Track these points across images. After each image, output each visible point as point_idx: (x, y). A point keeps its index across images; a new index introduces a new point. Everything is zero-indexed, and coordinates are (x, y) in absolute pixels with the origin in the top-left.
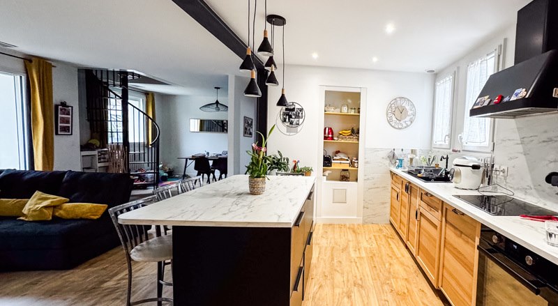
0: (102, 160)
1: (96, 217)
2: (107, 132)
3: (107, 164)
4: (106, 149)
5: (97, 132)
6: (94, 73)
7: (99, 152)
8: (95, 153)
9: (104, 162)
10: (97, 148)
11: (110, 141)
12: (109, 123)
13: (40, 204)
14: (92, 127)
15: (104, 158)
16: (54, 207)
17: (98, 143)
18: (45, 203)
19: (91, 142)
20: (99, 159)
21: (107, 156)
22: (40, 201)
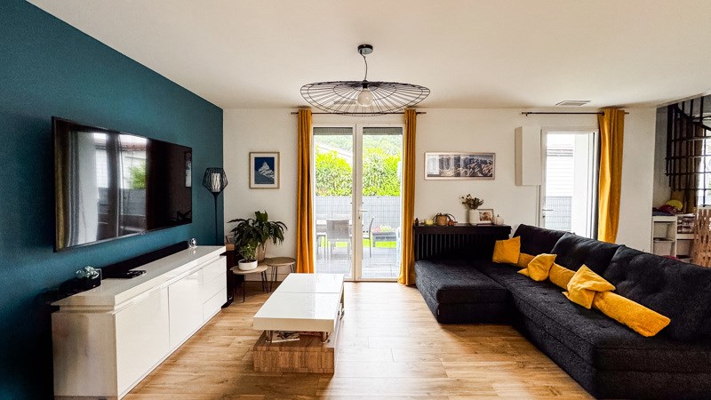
0: (684, 230)
1: (647, 334)
2: (696, 190)
3: (691, 237)
4: (691, 215)
5: (680, 190)
6: (680, 107)
7: (679, 218)
8: (674, 219)
9: (688, 233)
10: (678, 212)
11: (700, 202)
12: (701, 177)
13: (582, 283)
14: (672, 184)
15: (686, 227)
16: (597, 292)
17: (679, 205)
18: (587, 285)
19: (669, 203)
20: (679, 228)
21: (692, 225)
22: (583, 279)
